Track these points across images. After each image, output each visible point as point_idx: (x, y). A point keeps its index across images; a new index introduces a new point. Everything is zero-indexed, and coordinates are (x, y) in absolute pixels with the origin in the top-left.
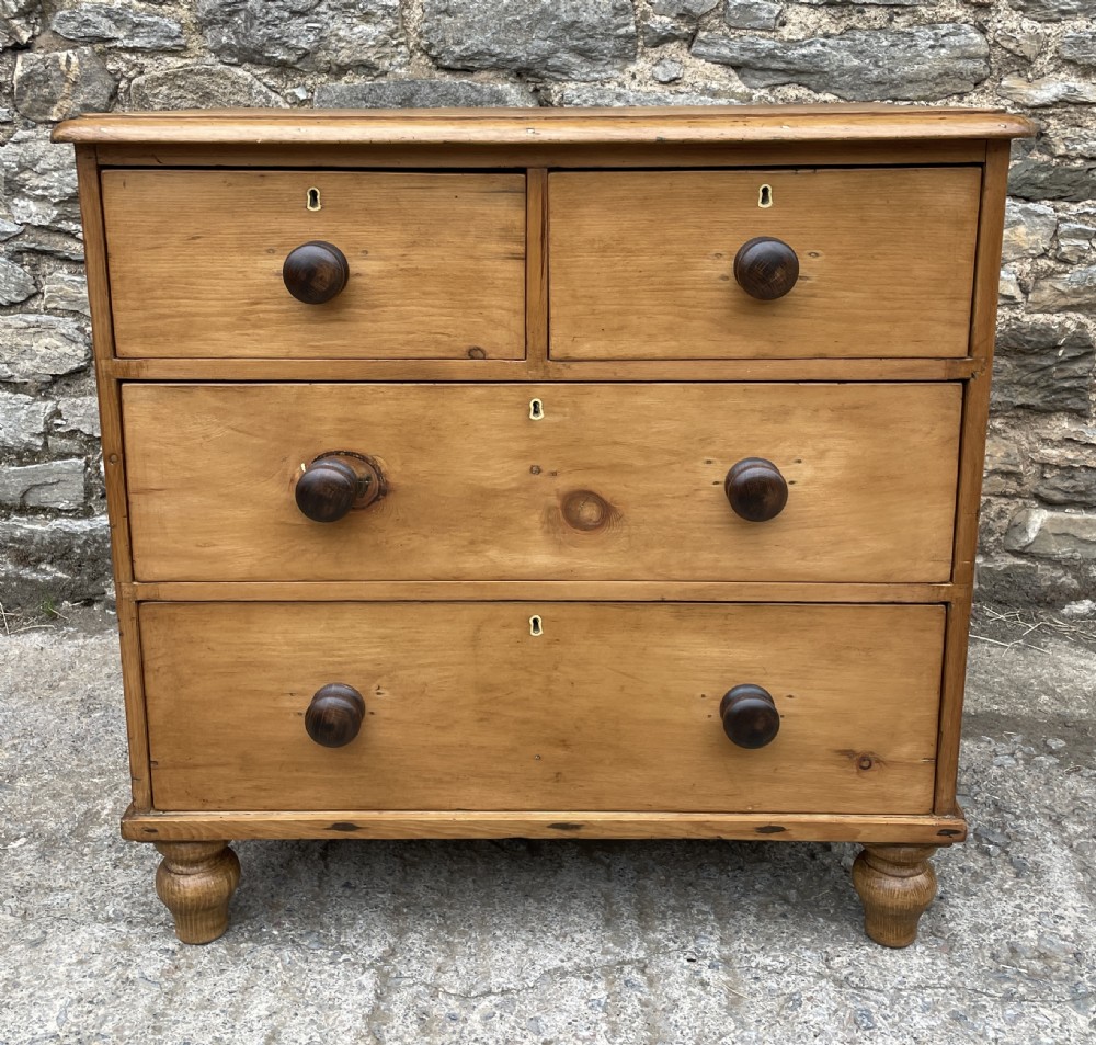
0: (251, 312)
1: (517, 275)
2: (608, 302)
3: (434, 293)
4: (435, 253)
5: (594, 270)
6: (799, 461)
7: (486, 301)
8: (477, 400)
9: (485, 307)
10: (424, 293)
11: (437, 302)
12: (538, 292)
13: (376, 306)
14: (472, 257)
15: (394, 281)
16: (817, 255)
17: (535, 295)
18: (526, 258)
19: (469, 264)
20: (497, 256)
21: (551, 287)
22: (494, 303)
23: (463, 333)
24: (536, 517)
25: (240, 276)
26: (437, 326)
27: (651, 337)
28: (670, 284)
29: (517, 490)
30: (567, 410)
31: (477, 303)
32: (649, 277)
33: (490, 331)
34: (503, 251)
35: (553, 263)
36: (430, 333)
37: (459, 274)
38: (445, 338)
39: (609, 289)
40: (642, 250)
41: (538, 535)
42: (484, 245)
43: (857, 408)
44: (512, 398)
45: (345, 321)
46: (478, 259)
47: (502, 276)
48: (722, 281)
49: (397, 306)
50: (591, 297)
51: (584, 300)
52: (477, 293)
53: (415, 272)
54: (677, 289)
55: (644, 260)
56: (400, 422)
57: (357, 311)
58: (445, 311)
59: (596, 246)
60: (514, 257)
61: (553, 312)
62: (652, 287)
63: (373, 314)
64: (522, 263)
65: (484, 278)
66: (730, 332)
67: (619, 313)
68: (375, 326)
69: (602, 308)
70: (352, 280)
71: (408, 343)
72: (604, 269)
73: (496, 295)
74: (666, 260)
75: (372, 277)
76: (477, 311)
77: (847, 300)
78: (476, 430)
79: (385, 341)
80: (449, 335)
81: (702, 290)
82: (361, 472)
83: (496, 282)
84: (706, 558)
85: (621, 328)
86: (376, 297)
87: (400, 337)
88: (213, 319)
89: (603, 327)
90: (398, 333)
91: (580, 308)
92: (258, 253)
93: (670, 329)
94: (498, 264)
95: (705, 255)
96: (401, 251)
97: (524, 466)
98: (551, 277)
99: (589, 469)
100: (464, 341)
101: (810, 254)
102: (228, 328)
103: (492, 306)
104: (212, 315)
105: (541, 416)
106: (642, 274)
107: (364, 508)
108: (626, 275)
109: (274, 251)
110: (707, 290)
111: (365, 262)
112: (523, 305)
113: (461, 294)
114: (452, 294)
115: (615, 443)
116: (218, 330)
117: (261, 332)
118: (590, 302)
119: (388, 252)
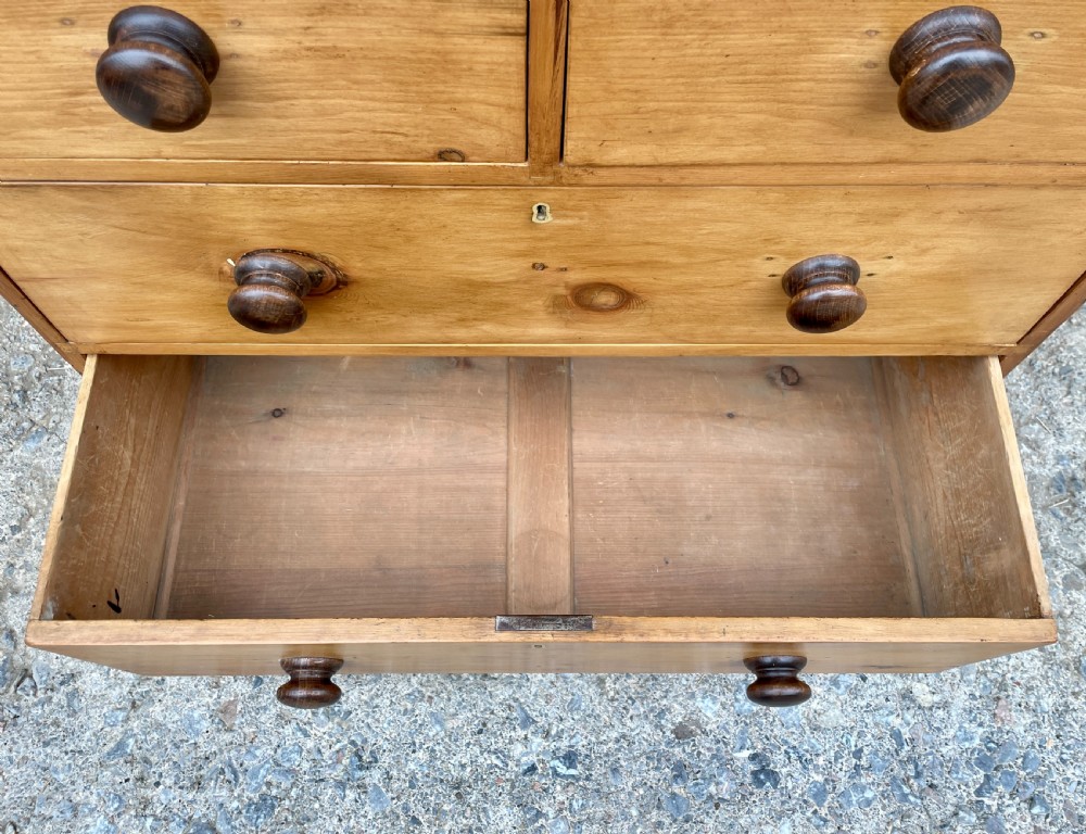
0: (78, 105)
1: (512, 59)
2: (661, 97)
3: (372, 82)
4: (364, 25)
5: (647, 54)
6: (890, 258)
7: (460, 93)
8: (456, 203)
9: (459, 102)
10: (356, 82)
11: (378, 95)
12: (548, 83)
13: (279, 99)
14: (430, 32)
15: (299, 64)
16: (1043, 35)
17: (544, 86)
18: (527, 34)
19: (429, 42)
20: (473, 31)
21: (571, 78)
22: (474, 96)
23: (427, 132)
24: (540, 302)
25: (32, 58)
26: (384, 124)
27: (725, 141)
28: (775, 73)
29: (517, 282)
30: (585, 213)
31: (445, 97)
32: (741, 63)
33: (471, 131)
34: (485, 22)
35: (574, 44)
36: (374, 132)
37: (410, 56)
38: (401, 138)
39: (669, 81)
40: (737, 24)
41: (542, 315)
42: (450, 14)
43: (999, 210)
44: (507, 202)
45: (232, 116)
46: (441, 34)
47: (487, 58)
48: (863, 69)
49: (313, 98)
50: (637, 92)
51: (626, 95)
52: (445, 82)
53: (335, 53)
54: (784, 80)
55: (738, 40)
56: (351, 223)
57: (249, 104)
58: (395, 105)
59: (656, 18)
60: (506, 32)
61: (571, 111)
62: (741, 78)
63: (277, 108)
64: (521, 41)
65: (454, 62)
66: (851, 133)
67: (679, 112)
68: (284, 123)
69: (652, 105)
70: (225, 64)
71: (341, 143)
72: (664, 53)
73: (477, 86)
74: (778, 39)
75: (261, 59)
76: (447, 107)
77: (1057, 97)
78: (457, 232)
79: (305, 140)
80: (406, 136)
81: (826, 81)
82: (310, 267)
83: (478, 67)
84: (740, 329)
85: (679, 131)
86: (274, 87)
87: (328, 136)
88: (16, 114)
89: (652, 128)
90: (323, 131)
91: (617, 105)
92: (44, 25)
93: (757, 131)
94: (478, 43)
95: (848, 33)
96: (302, 22)
97: (527, 263)
98: (571, 64)
99: (609, 265)
100: (430, 142)
101: (1032, 34)
102: (47, 124)
103: (473, 101)
104: (15, 109)
105: (549, 218)
106: (729, 59)
107: (322, 295)
108: (702, 60)
109: (72, 23)
110: (834, 81)
111: (241, 37)
112: (522, 100)
113: (418, 84)
114: (401, 83)
115: (648, 243)
116: (33, 127)
117: (105, 129)
118: (635, 97)
119: (277, 22)
